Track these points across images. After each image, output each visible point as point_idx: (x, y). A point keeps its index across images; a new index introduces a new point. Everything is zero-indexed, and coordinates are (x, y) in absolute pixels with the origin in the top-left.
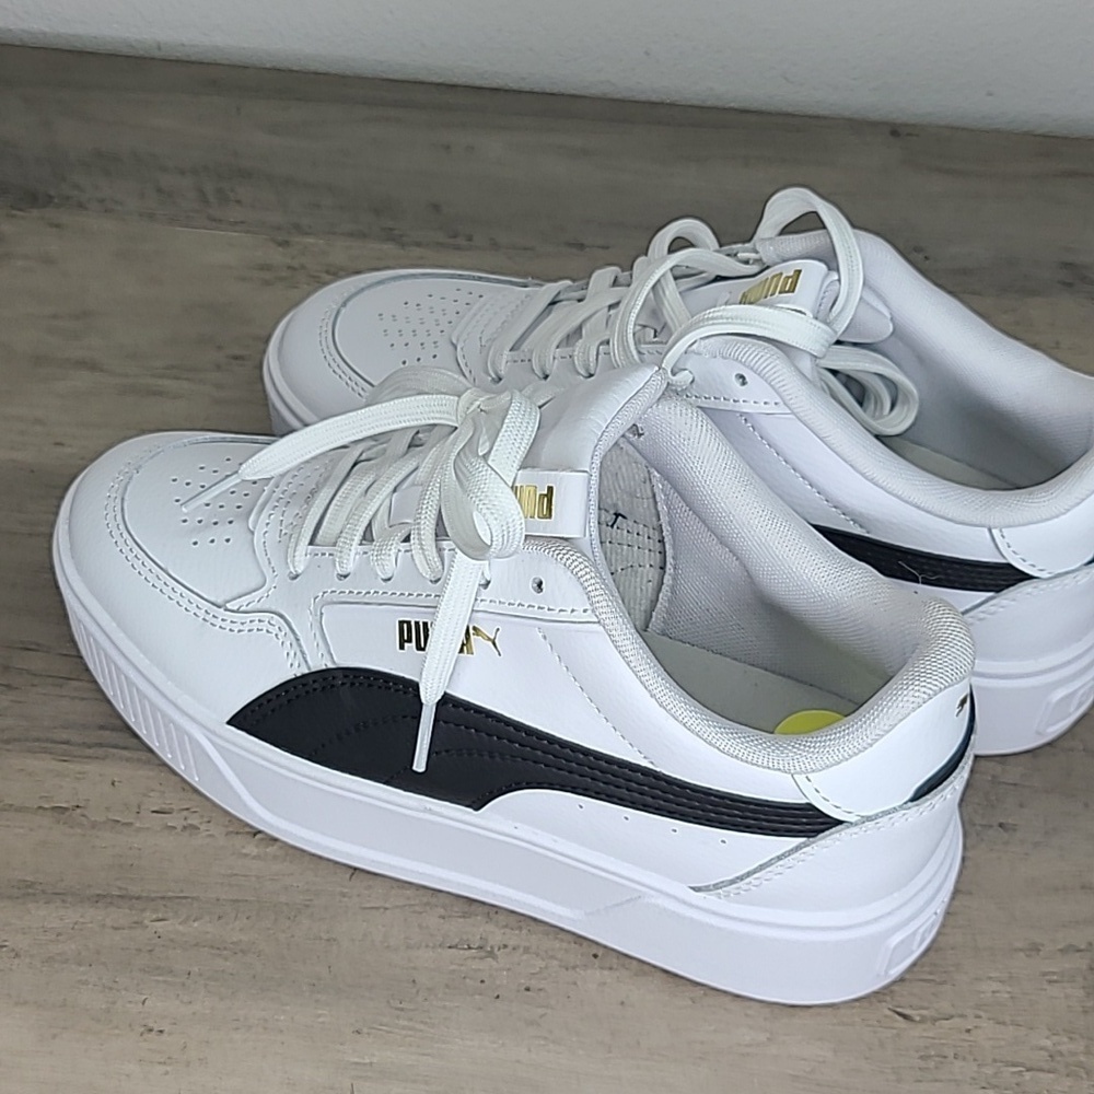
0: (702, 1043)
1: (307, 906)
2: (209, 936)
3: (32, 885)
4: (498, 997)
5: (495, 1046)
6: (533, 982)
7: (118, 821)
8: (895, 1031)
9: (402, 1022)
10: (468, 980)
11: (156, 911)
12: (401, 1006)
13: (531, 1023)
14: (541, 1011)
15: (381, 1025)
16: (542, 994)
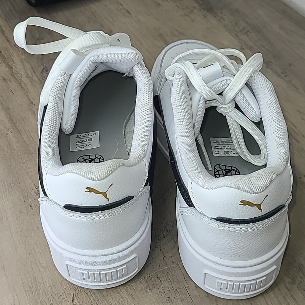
0: (35, 252)
1: (31, 154)
2: (12, 142)
3: (9, 109)
4: (25, 201)
5: (9, 208)
6: (34, 206)
7: (35, 112)
8: (66, 299)
9: (7, 187)
10: (27, 193)
11: (13, 131)
12: (11, 184)
13: (21, 212)
14: (25, 212)
15: (4, 183)
16: (31, 209)
